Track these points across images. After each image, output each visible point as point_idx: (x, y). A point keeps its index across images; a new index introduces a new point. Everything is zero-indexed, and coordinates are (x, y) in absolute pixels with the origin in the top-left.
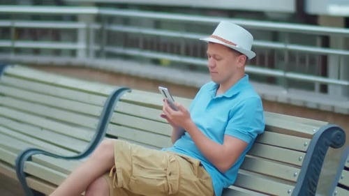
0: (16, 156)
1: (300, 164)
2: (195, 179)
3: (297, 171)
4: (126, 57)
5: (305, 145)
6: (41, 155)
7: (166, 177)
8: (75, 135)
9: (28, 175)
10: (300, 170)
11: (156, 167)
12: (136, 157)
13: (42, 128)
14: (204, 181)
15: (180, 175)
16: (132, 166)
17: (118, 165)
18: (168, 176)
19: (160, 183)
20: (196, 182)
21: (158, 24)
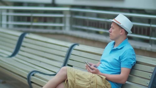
0: (28, 74)
1: (150, 78)
2: (103, 85)
3: (148, 82)
4: (84, 30)
5: (152, 70)
6: (38, 73)
7: (90, 84)
8: (55, 65)
9: (32, 82)
10: (149, 81)
11: (85, 79)
12: (77, 75)
13: (41, 62)
14: (107, 86)
15: (97, 83)
16: (75, 79)
17: (69, 78)
18: (91, 83)
19: (88, 87)
20: (103, 86)
21: (99, 16)
